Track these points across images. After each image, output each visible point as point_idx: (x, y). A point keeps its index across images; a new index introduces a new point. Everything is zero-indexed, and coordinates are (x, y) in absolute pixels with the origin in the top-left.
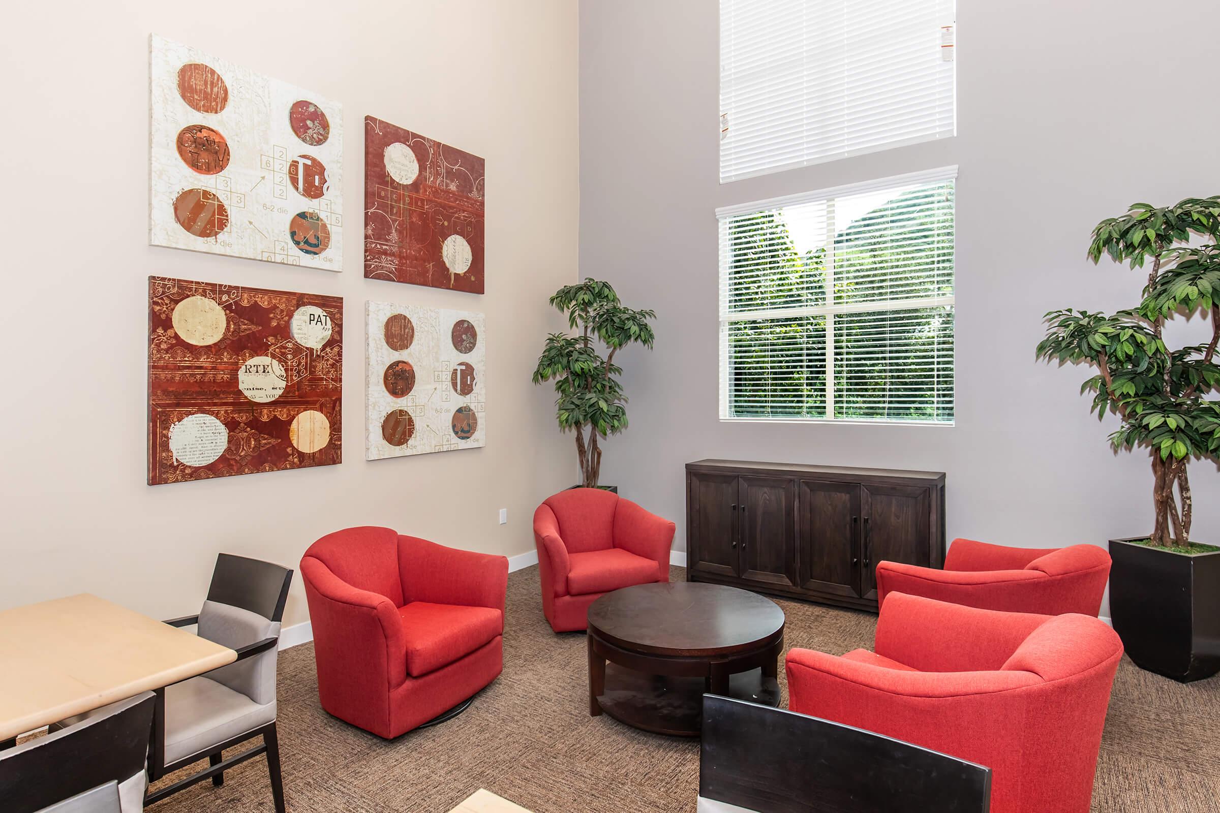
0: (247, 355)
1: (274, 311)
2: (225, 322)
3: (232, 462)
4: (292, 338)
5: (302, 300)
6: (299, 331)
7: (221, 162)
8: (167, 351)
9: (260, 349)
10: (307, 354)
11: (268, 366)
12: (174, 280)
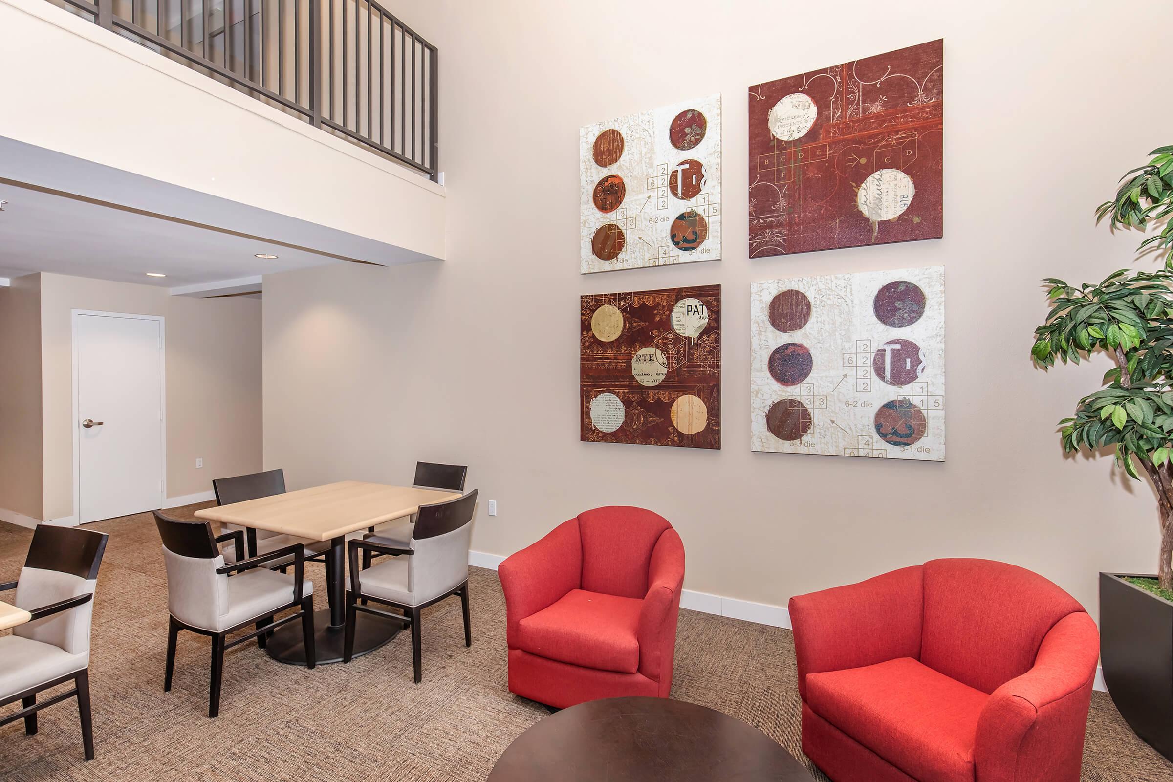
0: (638, 347)
1: (657, 308)
2: (622, 322)
3: (628, 433)
4: (672, 329)
5: (680, 294)
6: (679, 323)
7: (620, 198)
8: (588, 347)
9: (647, 342)
10: (685, 343)
11: (653, 355)
12: (592, 296)
